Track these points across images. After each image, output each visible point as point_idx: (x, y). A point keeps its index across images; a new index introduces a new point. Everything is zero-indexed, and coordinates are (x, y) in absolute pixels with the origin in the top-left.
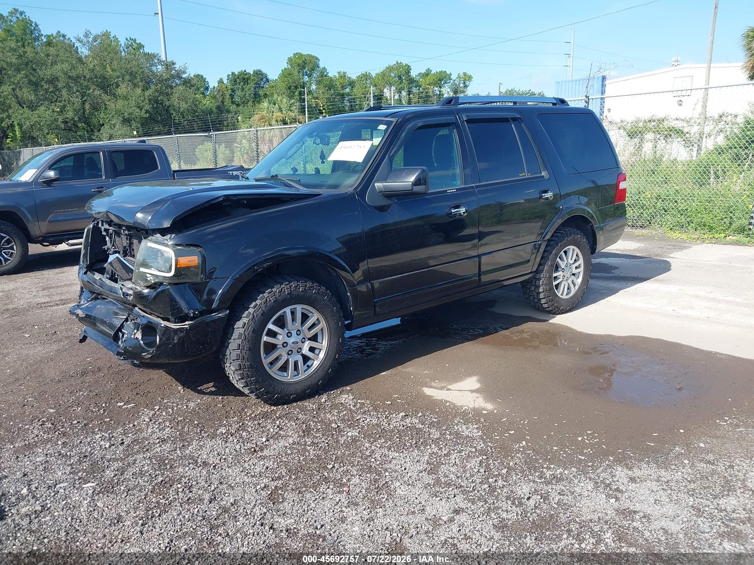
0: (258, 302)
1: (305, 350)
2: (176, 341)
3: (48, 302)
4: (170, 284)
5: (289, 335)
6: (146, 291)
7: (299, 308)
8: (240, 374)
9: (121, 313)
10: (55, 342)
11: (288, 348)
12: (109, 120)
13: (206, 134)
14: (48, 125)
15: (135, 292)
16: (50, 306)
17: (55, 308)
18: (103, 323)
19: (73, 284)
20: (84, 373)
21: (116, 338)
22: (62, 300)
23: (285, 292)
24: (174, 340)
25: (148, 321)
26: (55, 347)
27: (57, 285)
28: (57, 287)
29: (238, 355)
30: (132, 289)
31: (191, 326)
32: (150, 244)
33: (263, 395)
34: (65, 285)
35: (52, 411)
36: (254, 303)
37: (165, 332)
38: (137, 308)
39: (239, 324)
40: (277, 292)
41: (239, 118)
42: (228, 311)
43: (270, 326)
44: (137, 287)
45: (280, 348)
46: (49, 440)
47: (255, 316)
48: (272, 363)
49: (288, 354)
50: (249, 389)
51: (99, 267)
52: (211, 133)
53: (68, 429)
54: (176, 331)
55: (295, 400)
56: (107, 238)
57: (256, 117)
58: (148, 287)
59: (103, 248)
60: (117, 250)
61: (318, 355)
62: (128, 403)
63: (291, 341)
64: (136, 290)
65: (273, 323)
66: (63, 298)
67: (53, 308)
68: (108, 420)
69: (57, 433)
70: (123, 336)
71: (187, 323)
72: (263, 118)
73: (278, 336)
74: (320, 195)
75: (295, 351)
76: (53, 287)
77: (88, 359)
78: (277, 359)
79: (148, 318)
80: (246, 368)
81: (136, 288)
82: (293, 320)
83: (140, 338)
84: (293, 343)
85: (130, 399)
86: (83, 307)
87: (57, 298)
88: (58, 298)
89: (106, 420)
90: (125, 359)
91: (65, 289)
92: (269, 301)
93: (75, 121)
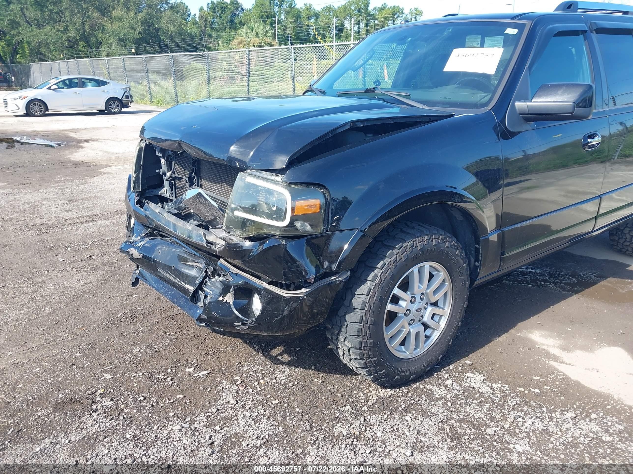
0: (387, 261)
1: (427, 318)
2: (285, 313)
3: (76, 218)
4: (283, 237)
5: (413, 300)
6: (248, 244)
7: (427, 266)
8: (360, 354)
9: (191, 259)
10: (92, 269)
11: (411, 317)
12: (107, 40)
13: (200, 53)
14: (53, 42)
15: (229, 244)
16: (79, 223)
17: (86, 225)
18: (168, 268)
19: (97, 197)
20: (134, 317)
21: (195, 297)
22: (90, 216)
23: (417, 247)
24: (283, 311)
25: (246, 282)
26: (93, 277)
27: (82, 198)
28: (82, 200)
29: (360, 330)
30: (224, 240)
31: (308, 295)
32: (250, 180)
33: (381, 378)
34: (90, 198)
35: (108, 376)
36: (382, 263)
37: (271, 300)
38: (222, 260)
39: (363, 289)
40: (409, 247)
41: (220, 42)
42: (349, 273)
43: (396, 291)
44: (232, 237)
45: (402, 317)
46: (114, 430)
47: (383, 280)
48: (392, 338)
49: (410, 324)
50: (367, 371)
51: (152, 194)
52: (204, 53)
53: (135, 411)
54: (288, 301)
55: (415, 381)
56: (163, 160)
57: (236, 41)
58: (250, 239)
59: (157, 171)
60: (176, 175)
61: (438, 322)
62: (198, 368)
63: (413, 308)
64: (231, 242)
65: (399, 287)
66: (90, 213)
67: (83, 225)
68: (181, 396)
69: (121, 418)
70: (206, 297)
71: (303, 290)
72: (242, 42)
73: (401, 302)
74: (452, 116)
75: (417, 320)
76: (78, 200)
77: (134, 296)
78: (399, 332)
79: (244, 278)
80: (367, 347)
81: (230, 239)
82: (421, 281)
83: (231, 303)
84: (416, 310)
85: (199, 362)
86: (138, 245)
87: (84, 213)
88: (86, 214)
89: (178, 397)
90: (207, 326)
91: (91, 203)
92: (400, 260)
93: (76, 40)
